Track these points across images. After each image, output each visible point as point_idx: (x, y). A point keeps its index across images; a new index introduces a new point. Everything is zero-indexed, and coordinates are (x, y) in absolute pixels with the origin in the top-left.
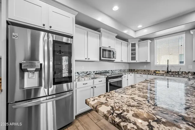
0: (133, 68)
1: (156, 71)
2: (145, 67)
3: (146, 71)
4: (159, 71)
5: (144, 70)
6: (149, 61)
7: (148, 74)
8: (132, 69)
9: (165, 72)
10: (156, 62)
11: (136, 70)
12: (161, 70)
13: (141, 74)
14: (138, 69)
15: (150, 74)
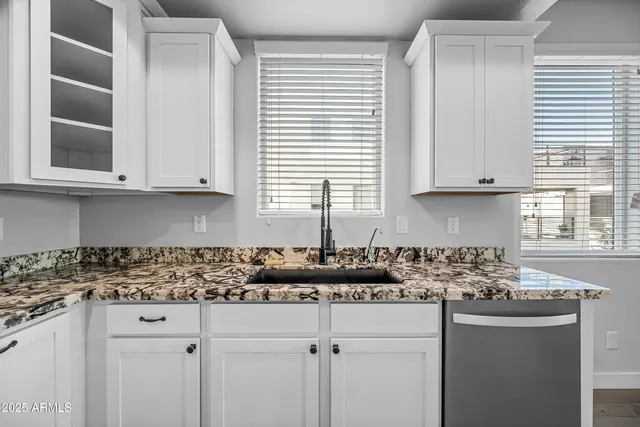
0: (112, 240)
1: (266, 250)
2: (200, 231)
3: (208, 256)
4: (279, 251)
5: (198, 253)
6: (220, 184)
7: (212, 295)
8: (110, 244)
9: (306, 255)
10: (264, 196)
11: (136, 255)
12: (288, 247)
13: (147, 298)
14: (156, 244)
15: (226, 295)
